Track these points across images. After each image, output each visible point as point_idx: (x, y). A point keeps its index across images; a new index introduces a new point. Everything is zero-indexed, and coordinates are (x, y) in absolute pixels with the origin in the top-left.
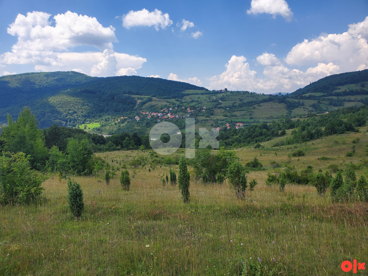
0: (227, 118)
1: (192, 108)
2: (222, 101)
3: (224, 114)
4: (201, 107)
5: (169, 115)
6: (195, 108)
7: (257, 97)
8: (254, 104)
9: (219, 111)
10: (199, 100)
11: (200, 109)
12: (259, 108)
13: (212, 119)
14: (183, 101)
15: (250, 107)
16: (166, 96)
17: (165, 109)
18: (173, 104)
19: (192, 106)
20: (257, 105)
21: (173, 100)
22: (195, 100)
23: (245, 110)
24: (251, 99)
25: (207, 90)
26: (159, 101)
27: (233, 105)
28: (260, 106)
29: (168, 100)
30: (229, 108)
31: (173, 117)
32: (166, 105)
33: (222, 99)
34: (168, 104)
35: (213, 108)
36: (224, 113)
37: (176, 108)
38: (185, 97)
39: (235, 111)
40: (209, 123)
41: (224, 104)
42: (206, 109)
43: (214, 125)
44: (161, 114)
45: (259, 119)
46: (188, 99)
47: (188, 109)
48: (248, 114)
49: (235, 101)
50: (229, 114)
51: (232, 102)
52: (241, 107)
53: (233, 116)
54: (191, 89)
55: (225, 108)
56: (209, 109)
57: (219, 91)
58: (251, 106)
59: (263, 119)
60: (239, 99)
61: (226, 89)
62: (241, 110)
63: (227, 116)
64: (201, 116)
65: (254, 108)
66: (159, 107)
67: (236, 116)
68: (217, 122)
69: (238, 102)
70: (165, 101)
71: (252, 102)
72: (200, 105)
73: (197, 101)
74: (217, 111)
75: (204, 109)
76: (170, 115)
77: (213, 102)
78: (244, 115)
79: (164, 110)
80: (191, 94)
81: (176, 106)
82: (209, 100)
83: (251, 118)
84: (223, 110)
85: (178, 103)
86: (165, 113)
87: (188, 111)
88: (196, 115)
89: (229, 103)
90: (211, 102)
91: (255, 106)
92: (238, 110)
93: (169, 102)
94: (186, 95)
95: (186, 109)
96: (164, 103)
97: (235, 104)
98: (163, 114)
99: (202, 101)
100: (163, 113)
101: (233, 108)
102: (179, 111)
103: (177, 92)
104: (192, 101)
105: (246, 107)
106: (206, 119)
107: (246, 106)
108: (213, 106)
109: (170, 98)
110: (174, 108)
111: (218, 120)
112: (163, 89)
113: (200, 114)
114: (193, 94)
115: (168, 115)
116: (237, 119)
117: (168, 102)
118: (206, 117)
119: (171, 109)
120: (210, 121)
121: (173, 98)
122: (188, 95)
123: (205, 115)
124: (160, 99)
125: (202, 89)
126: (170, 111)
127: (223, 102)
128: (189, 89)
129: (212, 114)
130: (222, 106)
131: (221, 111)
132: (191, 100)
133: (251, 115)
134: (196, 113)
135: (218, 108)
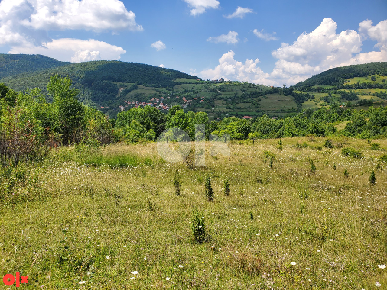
0: (231, 110)
1: (188, 98)
2: (221, 91)
3: (226, 106)
4: (199, 97)
5: (161, 105)
6: (192, 98)
7: (261, 88)
8: (259, 96)
9: (220, 102)
10: (194, 89)
11: (198, 99)
12: (265, 100)
13: (213, 111)
14: (175, 90)
15: (255, 99)
16: (154, 84)
17: (156, 98)
18: (165, 93)
19: (188, 96)
20: (263, 96)
21: (163, 89)
22: (190, 89)
23: (250, 102)
24: (254, 91)
25: (201, 79)
26: (146, 89)
27: (235, 96)
28: (265, 98)
29: (157, 88)
30: (230, 99)
31: (166, 107)
32: (156, 94)
33: (221, 89)
34: (158, 93)
35: (212, 99)
36: (226, 105)
37: (169, 98)
38: (176, 86)
39: (237, 103)
40: (210, 115)
41: (224, 95)
42: (205, 100)
43: (218, 118)
44: (152, 104)
45: (268, 112)
46: (180, 88)
47: (184, 99)
48: (254, 106)
49: (237, 92)
50: (232, 106)
51: (234, 93)
52: (244, 99)
53: (237, 108)
54: (183, 77)
55: (226, 99)
56: (208, 100)
57: (215, 81)
58: (256, 98)
59: (272, 112)
60: (241, 89)
61: (222, 79)
62: (244, 102)
63: (230, 108)
64: (200, 107)
65: (260, 100)
66: (147, 97)
67: (240, 108)
68: (221, 115)
69: (240, 94)
70: (153, 89)
71: (256, 93)
72: (196, 95)
73: (192, 91)
74: (216, 102)
75: (202, 99)
76: (162, 105)
77: (211, 92)
78: (249, 108)
79: (154, 100)
80: (183, 83)
81: (168, 96)
82: (206, 90)
83: (258, 112)
84: (225, 102)
85: (169, 93)
86: (156, 102)
87: (184, 101)
88: (195, 107)
89: (231, 94)
90: (209, 92)
91: (261, 97)
92: (241, 101)
93: (158, 91)
94: (178, 85)
95: (181, 98)
96: (154, 92)
97: (237, 95)
98: (153, 104)
99: (199, 91)
100: (153, 102)
101: (235, 99)
102: (173, 101)
103: (167, 80)
104: (186, 91)
105: (250, 99)
106: (207, 111)
107: (250, 97)
108: (213, 97)
109: (159, 87)
110: (166, 98)
111: (221, 112)
112: (149, 76)
113: (198, 105)
114: (186, 83)
115: (160, 105)
116: (242, 112)
117: (157, 91)
118: (206, 109)
119: (162, 99)
120: (212, 114)
121: (163, 87)
122: (180, 84)
123: (206, 106)
124: (147, 87)
125: (195, 78)
126: (162, 100)
127: (222, 93)
128: (181, 77)
129: (213, 106)
130: (222, 96)
131: (223, 102)
132: (184, 90)
133: (257, 107)
134: (194, 104)
135: (218, 99)
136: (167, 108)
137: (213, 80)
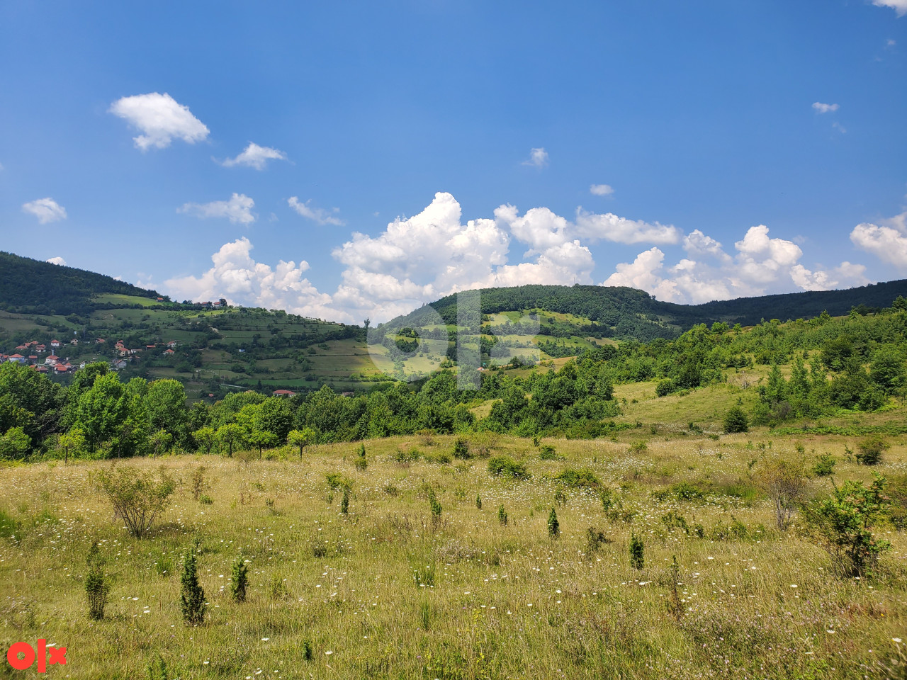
0: (244, 375)
1: (131, 343)
2: (219, 329)
3: (233, 365)
4: (161, 341)
5: (51, 361)
6: (143, 345)
7: (315, 326)
8: (312, 343)
9: (217, 355)
10: (147, 322)
11: (159, 346)
12: (326, 353)
13: (199, 378)
14: (94, 323)
15: (302, 350)
16: (34, 305)
17: (36, 342)
18: (63, 330)
19: (131, 338)
20: (320, 344)
21: (61, 320)
22: (137, 322)
23: (290, 356)
24: (300, 331)
25: (167, 299)
26: (5, 318)
27: (255, 342)
28: (326, 348)
29: (42, 317)
30: (242, 348)
31: (67, 367)
32: (36, 331)
33: (220, 323)
34: (43, 329)
35: (196, 347)
36: (231, 362)
37: (75, 342)
38: (100, 313)
39: (261, 359)
40: (192, 388)
41: (226, 338)
42: (178, 350)
43: (211, 395)
44: (21, 357)
45: (332, 380)
46: (109, 318)
47: (119, 346)
48: (299, 367)
49: (259, 333)
50: (246, 366)
51: (251, 334)
52: (277, 349)
53: (259, 371)
54: (119, 292)
55: (232, 349)
56: (186, 348)
57: (204, 304)
58: (304, 347)
59: (340, 381)
60: (269, 326)
61: (223, 302)
62: (277, 357)
63: (243, 371)
64: (162, 367)
65: (313, 353)
66: (7, 337)
67: (267, 371)
68: (219, 387)
69: (267, 338)
70: (30, 319)
71: (303, 338)
72: (153, 336)
73: (142, 327)
74: (207, 355)
75: (170, 348)
76: (54, 362)
77: (194, 330)
78: (287, 370)
79: (30, 346)
80: (119, 307)
81: (73, 337)
82: (180, 325)
83: (309, 379)
84: (228, 356)
85: (76, 329)
86: (34, 354)
87: (120, 352)
88: (149, 365)
89: (247, 337)
90: (187, 330)
91: (315, 347)
92: (270, 355)
93: (44, 325)
94: (103, 309)
95: (112, 344)
96: (30, 327)
97: (260, 341)
98: (26, 356)
99: (161, 327)
100: (26, 353)
101: (254, 349)
102: (86, 350)
103: (72, 297)
104: (127, 326)
105: (290, 350)
106: (183, 378)
107: (290, 346)
108: (197, 343)
109: (48, 313)
110: (68, 342)
111: (218, 380)
112: (19, 286)
113: (157, 363)
114: (126, 306)
115: (48, 361)
116: (273, 379)
117: (40, 323)
118: (181, 372)
119: (56, 344)
120: (196, 383)
121: (60, 312)
122: (109, 307)
123: (179, 365)
124: (12, 311)
125: (152, 294)
126: (54, 348)
127: (222, 333)
128: (113, 292)
129: (199, 365)
130: (223, 341)
131: (223, 355)
132: (120, 323)
133: (307, 369)
134: (146, 360)
135: (211, 348)
136: (69, 369)
137: (199, 303)
